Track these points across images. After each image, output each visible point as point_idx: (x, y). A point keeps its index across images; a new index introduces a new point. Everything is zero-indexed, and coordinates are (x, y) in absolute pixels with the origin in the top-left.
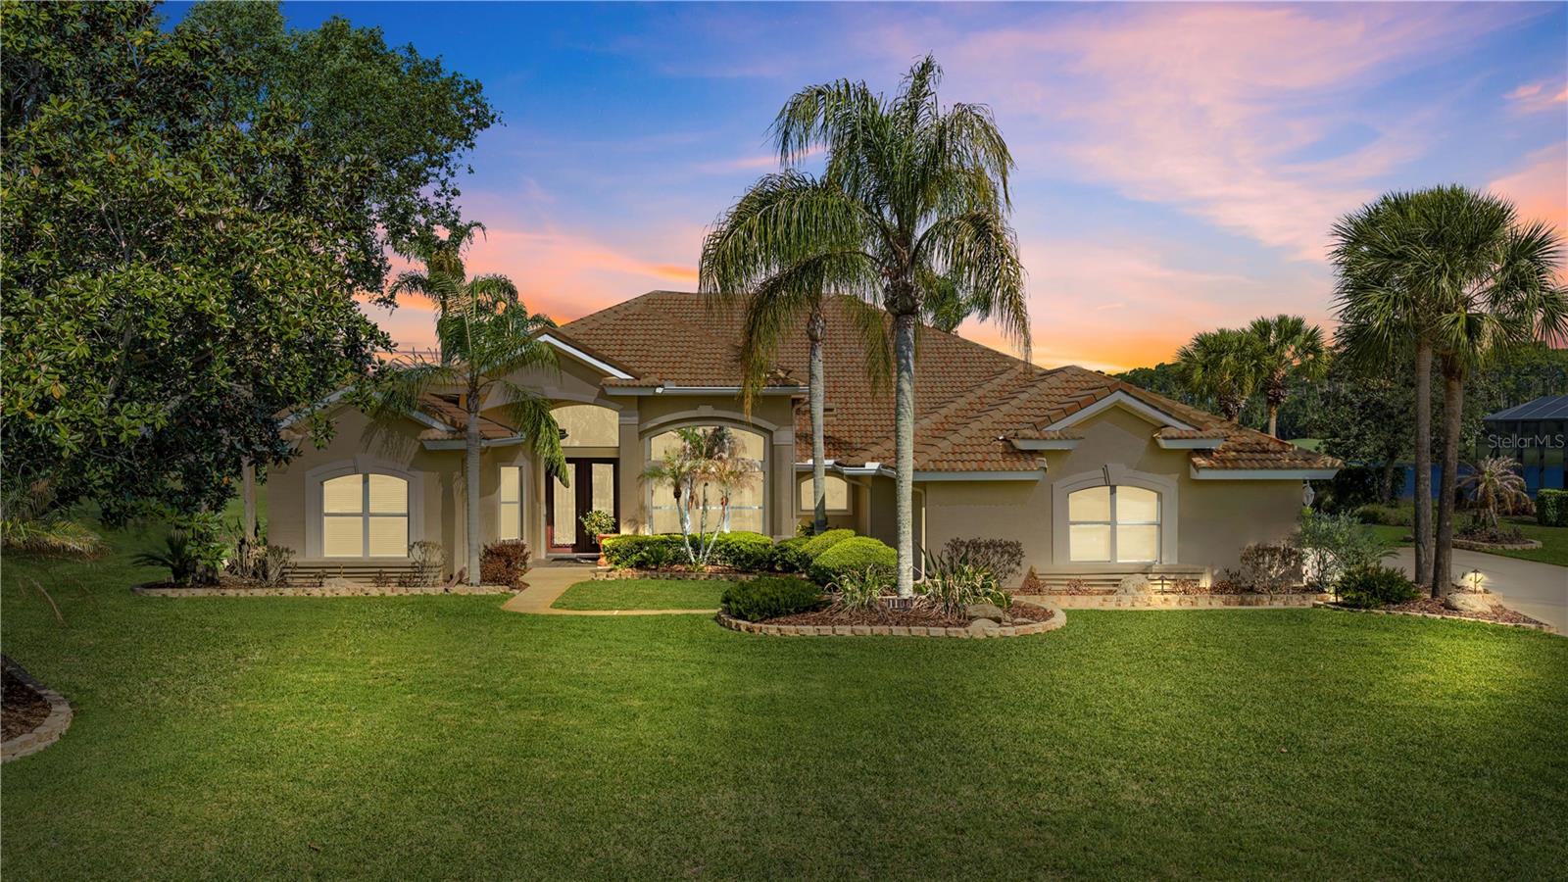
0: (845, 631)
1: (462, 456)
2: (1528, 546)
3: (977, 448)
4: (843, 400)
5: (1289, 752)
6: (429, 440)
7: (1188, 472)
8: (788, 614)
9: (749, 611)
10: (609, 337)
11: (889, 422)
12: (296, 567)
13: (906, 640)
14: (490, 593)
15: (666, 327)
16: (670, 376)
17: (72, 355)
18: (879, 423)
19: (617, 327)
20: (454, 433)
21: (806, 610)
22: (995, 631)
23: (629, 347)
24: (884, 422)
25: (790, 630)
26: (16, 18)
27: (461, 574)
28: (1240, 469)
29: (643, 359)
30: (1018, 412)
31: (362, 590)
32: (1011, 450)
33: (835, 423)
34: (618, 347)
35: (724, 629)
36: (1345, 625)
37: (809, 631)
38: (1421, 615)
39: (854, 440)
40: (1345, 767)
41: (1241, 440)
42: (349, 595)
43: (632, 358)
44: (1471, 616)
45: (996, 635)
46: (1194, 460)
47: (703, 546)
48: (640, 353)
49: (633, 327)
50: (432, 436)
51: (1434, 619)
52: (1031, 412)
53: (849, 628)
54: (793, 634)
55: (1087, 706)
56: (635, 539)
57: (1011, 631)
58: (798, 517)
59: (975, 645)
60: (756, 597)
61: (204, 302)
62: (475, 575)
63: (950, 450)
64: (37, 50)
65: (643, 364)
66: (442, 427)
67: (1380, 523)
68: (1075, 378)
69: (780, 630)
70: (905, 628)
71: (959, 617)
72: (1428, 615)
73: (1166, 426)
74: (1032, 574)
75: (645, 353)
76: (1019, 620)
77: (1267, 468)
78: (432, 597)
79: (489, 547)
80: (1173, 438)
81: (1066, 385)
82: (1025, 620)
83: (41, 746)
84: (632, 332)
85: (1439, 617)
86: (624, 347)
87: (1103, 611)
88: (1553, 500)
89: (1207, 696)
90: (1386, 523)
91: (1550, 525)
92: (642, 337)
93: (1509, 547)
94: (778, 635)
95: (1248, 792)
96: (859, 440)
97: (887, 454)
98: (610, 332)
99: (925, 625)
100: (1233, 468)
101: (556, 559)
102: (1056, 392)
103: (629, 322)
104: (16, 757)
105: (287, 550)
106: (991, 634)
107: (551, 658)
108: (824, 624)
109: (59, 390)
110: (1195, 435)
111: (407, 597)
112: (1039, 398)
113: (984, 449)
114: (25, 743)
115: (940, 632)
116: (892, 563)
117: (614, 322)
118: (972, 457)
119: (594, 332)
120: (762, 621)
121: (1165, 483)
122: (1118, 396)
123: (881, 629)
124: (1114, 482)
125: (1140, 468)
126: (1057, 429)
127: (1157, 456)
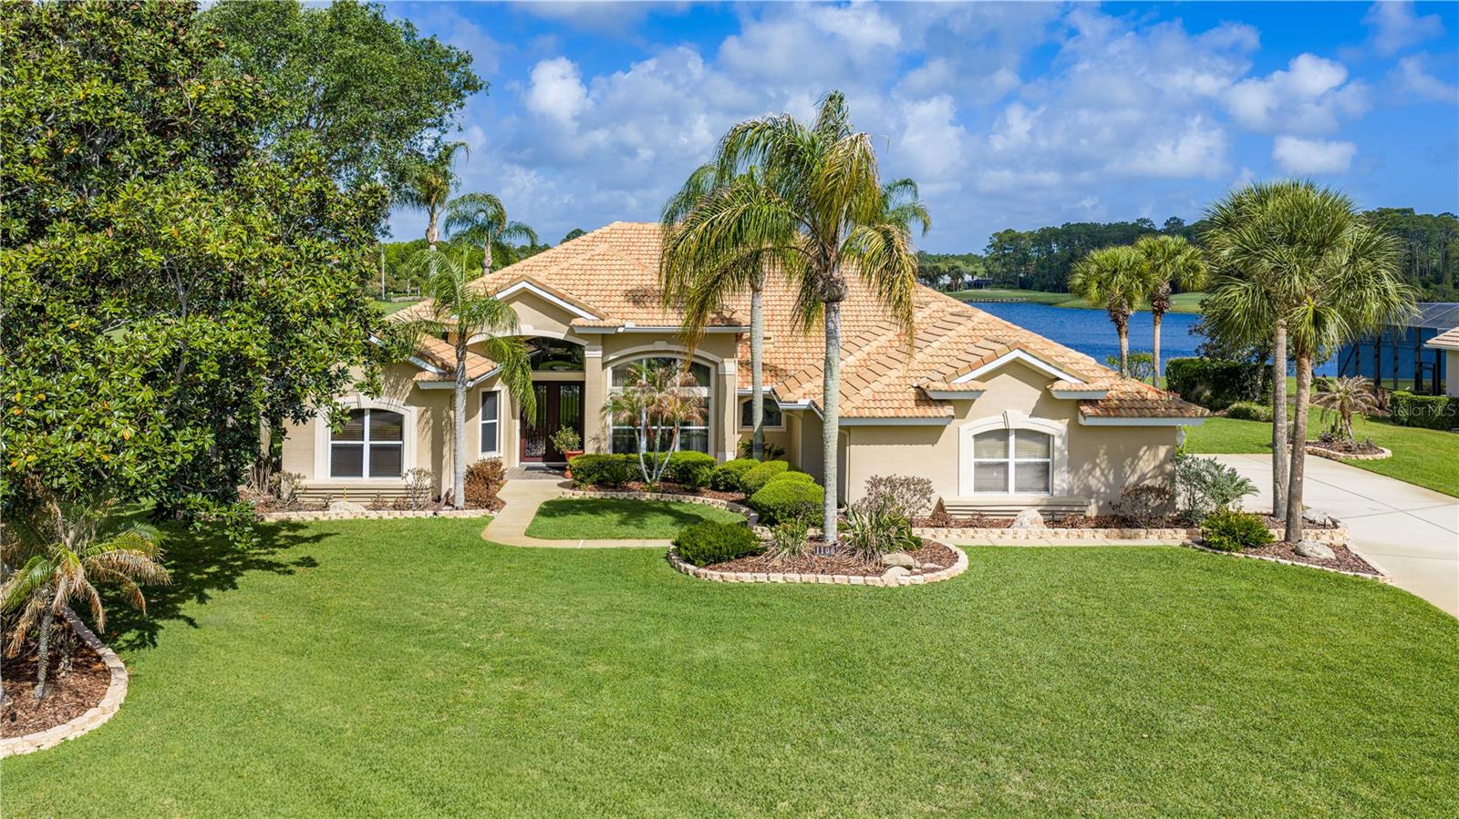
0: (778, 578)
1: (451, 395)
2: (1378, 456)
3: (895, 396)
4: (780, 328)
5: (1149, 737)
6: (423, 381)
7: (1077, 419)
8: (729, 560)
9: (696, 556)
10: (577, 277)
11: (819, 350)
12: (306, 489)
13: (830, 588)
14: (473, 516)
15: (627, 267)
16: (630, 316)
17: (139, 399)
18: (811, 350)
19: (585, 267)
20: (444, 375)
21: (745, 555)
22: (907, 580)
23: (595, 287)
24: (814, 350)
25: (731, 577)
26: (95, 96)
27: (447, 495)
28: (1121, 417)
29: (607, 298)
30: (930, 360)
31: (363, 514)
32: (923, 398)
33: (773, 350)
34: (585, 287)
35: (675, 572)
36: (1209, 570)
37: (747, 577)
38: (1274, 560)
39: (788, 367)
40: (1195, 757)
41: (1123, 389)
42: (352, 518)
43: (598, 298)
44: (1317, 563)
45: (907, 584)
46: (1082, 408)
47: (656, 465)
48: (604, 293)
49: (598, 267)
50: (425, 378)
51: (1286, 565)
52: (942, 360)
53: (781, 575)
54: (734, 581)
55: (981, 677)
56: (597, 460)
57: (920, 580)
58: (739, 433)
59: (890, 594)
60: (702, 545)
61: (248, 347)
62: (460, 501)
63: (871, 398)
64: (112, 119)
65: (608, 304)
66: (433, 369)
67: (1252, 419)
68: (981, 326)
69: (722, 577)
70: (829, 576)
71: (876, 564)
72: (1281, 561)
73: (1058, 379)
74: (941, 506)
75: (608, 293)
76: (928, 565)
77: (1145, 416)
78: (423, 520)
79: (472, 466)
80: (1063, 391)
81: (972, 333)
82: (932, 565)
83: (105, 719)
84: (598, 272)
85: (1289, 563)
86: (590, 287)
87: (1001, 548)
88: (1404, 402)
89: (1084, 664)
90: (1257, 419)
91: (1402, 424)
92: (607, 277)
93: (1362, 457)
94: (721, 581)
95: (1112, 787)
96: (793, 367)
97: (817, 390)
98: (579, 272)
99: (846, 574)
100: (1116, 416)
101: (529, 469)
102: (964, 340)
103: (595, 262)
104: (86, 732)
105: (299, 476)
106: (902, 583)
107: (527, 607)
108: (760, 571)
109: (129, 432)
110: (1081, 388)
111: (401, 521)
112: (949, 346)
113: (901, 396)
114: (93, 719)
115: (858, 580)
116: (820, 501)
117: (582, 262)
118: (890, 404)
119: (565, 272)
120: (705, 567)
121: (1057, 427)
122: (1016, 354)
123: (809, 577)
124: (1012, 426)
125: (1035, 414)
126: (963, 382)
127: (1049, 404)
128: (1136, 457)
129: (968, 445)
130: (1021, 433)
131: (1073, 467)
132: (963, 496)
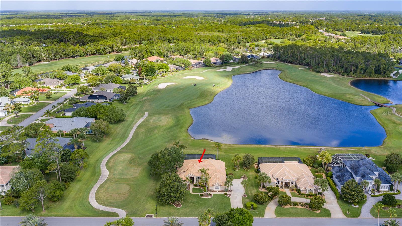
87: (215, 194)
121: (219, 186)
122: (217, 183)
123: (205, 197)
124: (217, 186)
126: (214, 184)
129: (215, 187)
131: (220, 188)
132: (215, 190)
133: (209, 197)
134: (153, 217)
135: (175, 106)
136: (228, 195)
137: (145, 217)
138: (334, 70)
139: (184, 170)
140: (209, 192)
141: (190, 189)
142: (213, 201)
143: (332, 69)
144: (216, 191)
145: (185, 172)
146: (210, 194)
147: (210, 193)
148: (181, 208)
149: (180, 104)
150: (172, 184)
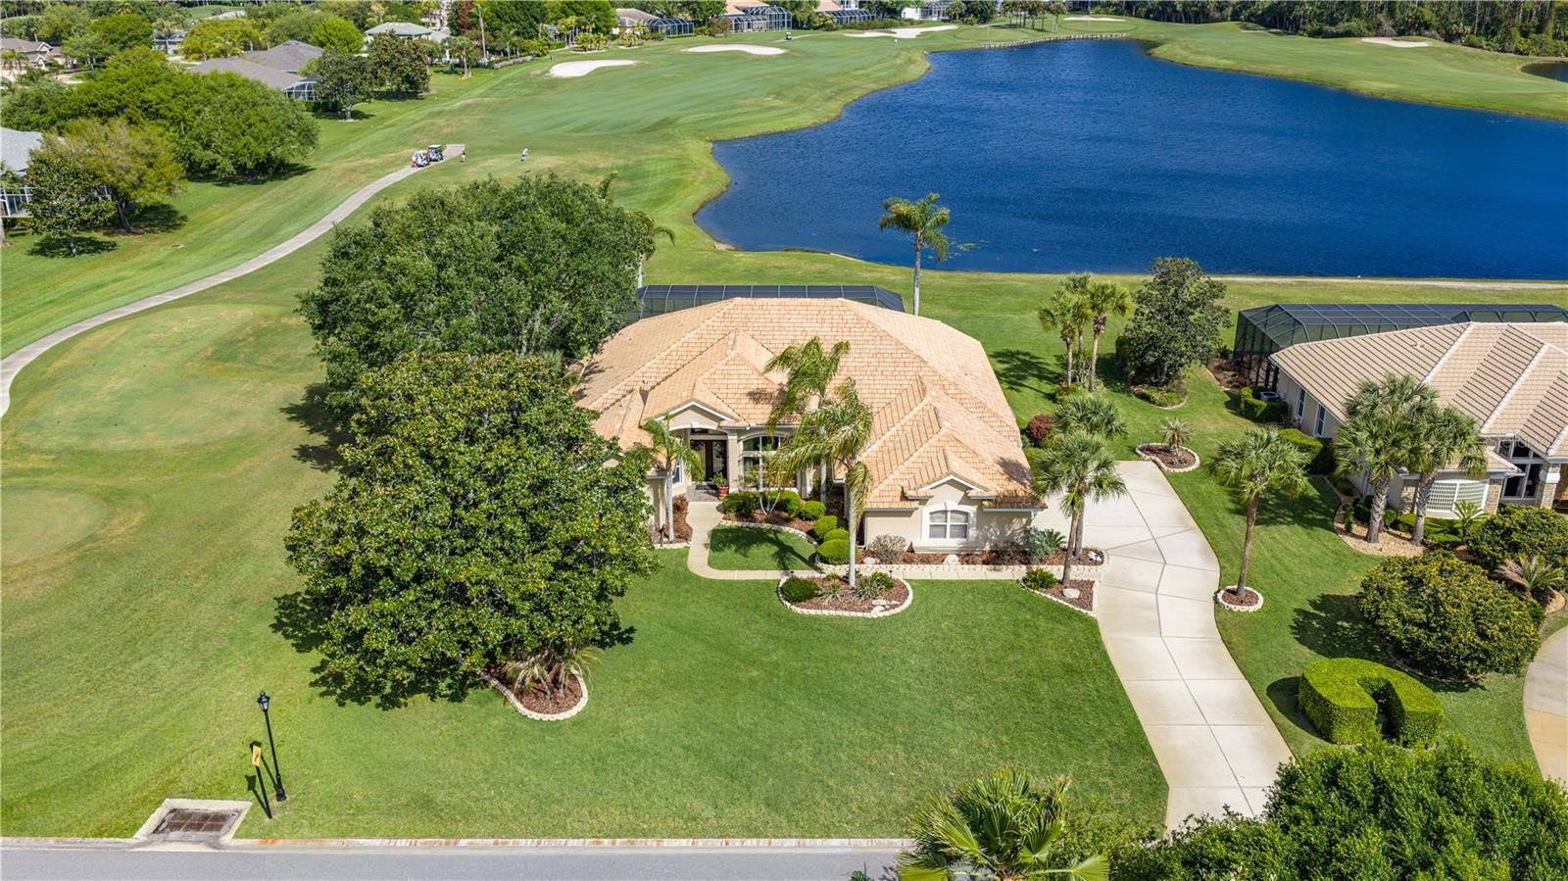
0: (827, 613)
2: (1188, 469)
3: (890, 494)
7: (981, 507)
8: (804, 598)
9: (790, 599)
13: (848, 620)
14: (680, 548)
22: (882, 613)
25: (807, 613)
27: (664, 528)
28: (1002, 507)
30: (912, 466)
32: (904, 498)
35: (781, 608)
37: (812, 612)
44: (1067, 601)
45: (881, 616)
46: (986, 502)
48: (736, 396)
51: (1054, 601)
52: (918, 465)
54: (808, 616)
57: (887, 614)
59: (873, 623)
60: (793, 594)
63: (878, 494)
69: (803, 613)
70: (848, 612)
71: (868, 606)
72: (1053, 598)
73: (972, 489)
74: (911, 549)
75: (739, 395)
76: (893, 603)
77: (1014, 507)
80: (973, 494)
82: (897, 602)
85: (1056, 600)
86: (728, 391)
87: (935, 579)
93: (1176, 471)
100: (1000, 507)
102: (932, 449)
103: (730, 367)
106: (878, 615)
108: (818, 608)
110: (983, 495)
112: (923, 455)
113: (893, 498)
115: (860, 614)
118: (888, 501)
120: (795, 603)
121: (972, 509)
122: (951, 477)
123: (840, 613)
124: (949, 509)
125: (960, 503)
126: (923, 492)
127: (967, 500)
128: (1011, 522)
129: (926, 517)
130: (953, 511)
131: (979, 527)
132: (923, 541)
133: (879, 610)
134: (227, 838)
135: (625, 125)
136: (1073, 593)
137: (130, 830)
138: (1427, 26)
139: (635, 382)
140: (870, 567)
141: (684, 535)
142: (919, 644)
143: (1417, 18)
144: (937, 558)
145: (644, 395)
146: (886, 584)
147: (884, 569)
148: (577, 723)
149: (655, 121)
150: (465, 456)
